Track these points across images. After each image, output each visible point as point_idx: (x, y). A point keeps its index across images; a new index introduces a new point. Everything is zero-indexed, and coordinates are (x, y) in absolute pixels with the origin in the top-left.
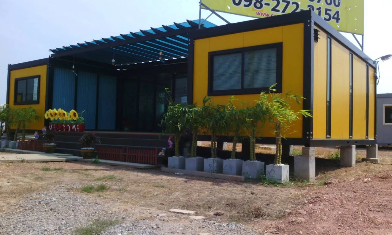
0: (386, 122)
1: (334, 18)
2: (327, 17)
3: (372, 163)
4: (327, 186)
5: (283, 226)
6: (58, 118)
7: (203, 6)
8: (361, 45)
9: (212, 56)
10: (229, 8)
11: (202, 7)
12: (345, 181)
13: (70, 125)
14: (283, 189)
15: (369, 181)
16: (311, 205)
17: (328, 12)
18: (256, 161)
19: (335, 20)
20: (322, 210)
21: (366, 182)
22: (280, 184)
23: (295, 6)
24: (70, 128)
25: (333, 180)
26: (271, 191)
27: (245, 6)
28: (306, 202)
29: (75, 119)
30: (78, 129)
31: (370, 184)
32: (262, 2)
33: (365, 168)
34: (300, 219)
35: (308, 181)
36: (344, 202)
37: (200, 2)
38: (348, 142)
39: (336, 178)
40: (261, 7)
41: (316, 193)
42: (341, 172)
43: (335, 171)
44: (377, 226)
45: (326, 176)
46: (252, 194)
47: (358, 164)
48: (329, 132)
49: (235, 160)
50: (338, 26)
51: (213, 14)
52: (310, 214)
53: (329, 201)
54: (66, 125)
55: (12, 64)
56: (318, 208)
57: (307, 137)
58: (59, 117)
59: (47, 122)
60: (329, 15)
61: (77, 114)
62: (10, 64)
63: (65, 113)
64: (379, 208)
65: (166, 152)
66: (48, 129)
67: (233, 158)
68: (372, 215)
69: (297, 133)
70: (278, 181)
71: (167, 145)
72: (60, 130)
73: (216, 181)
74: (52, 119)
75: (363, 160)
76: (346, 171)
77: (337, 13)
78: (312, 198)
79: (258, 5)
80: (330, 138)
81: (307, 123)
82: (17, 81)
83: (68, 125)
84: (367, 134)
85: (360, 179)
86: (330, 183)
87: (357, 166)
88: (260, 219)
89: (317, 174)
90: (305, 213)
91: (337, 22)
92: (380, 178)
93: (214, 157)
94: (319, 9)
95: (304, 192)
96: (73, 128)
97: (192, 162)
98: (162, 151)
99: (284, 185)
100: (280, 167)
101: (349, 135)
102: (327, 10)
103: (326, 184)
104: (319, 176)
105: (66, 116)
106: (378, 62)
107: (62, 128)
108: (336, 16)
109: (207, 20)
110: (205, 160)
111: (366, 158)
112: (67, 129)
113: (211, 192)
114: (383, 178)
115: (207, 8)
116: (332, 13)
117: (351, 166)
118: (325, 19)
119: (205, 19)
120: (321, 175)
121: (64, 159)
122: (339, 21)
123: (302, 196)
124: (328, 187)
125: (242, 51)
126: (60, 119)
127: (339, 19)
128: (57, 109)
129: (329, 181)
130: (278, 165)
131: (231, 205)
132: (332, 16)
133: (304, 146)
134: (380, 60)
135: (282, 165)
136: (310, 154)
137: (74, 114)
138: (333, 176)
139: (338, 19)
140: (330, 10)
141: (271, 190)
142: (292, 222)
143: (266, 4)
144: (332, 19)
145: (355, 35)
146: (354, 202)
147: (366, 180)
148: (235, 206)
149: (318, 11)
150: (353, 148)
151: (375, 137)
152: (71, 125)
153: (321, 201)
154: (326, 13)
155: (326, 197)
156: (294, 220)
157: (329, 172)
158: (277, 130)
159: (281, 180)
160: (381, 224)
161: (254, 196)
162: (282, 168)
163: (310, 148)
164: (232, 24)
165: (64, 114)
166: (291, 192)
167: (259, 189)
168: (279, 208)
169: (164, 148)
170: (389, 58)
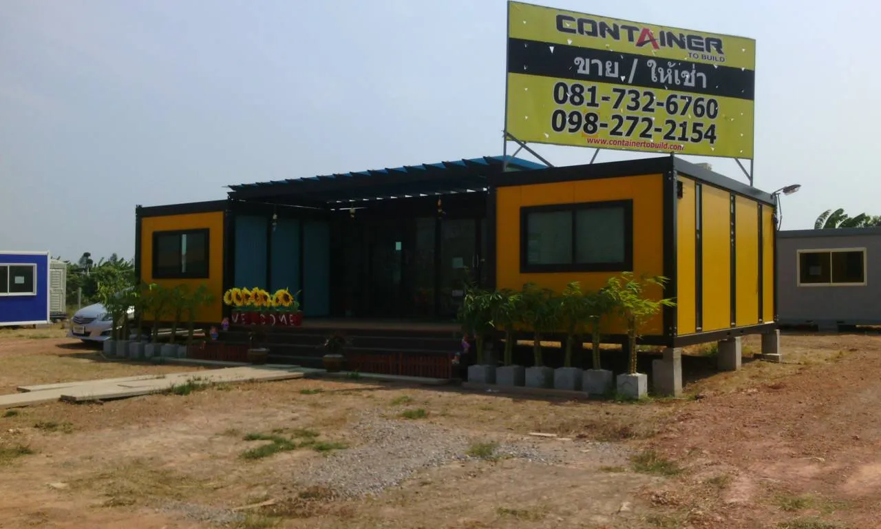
0: (802, 281)
1: (706, 137)
2: (696, 136)
3: (768, 361)
4: (698, 401)
5: (657, 442)
6: (252, 303)
7: (508, 136)
8: (750, 175)
9: (526, 213)
10: (547, 136)
11: (508, 138)
12: (723, 393)
13: (275, 316)
14: (643, 407)
15: (754, 393)
16: (682, 422)
17: (698, 128)
18: (601, 370)
19: (709, 140)
20: (694, 427)
21: (749, 395)
22: (637, 400)
23: (646, 124)
24: (275, 319)
25: (708, 393)
26: (630, 410)
27: (571, 130)
28: (676, 419)
29: (287, 305)
30: (291, 321)
31: (754, 397)
32: (596, 123)
33: (755, 371)
34: (672, 435)
35: (674, 396)
36: (718, 418)
37: (505, 131)
38: (729, 333)
39: (710, 388)
40: (595, 130)
41: (685, 410)
42: (720, 380)
43: (710, 379)
44: (747, 438)
45: (697, 386)
46: (607, 414)
47: (747, 364)
48: (699, 321)
49: (571, 368)
50: (713, 149)
51: (523, 148)
52: (682, 431)
53: (700, 417)
54: (267, 315)
55: (143, 206)
56: (689, 425)
57: (670, 335)
58: (253, 301)
59: (228, 310)
60: (700, 133)
61: (291, 297)
62: (140, 206)
63: (267, 294)
64: (755, 423)
65: (461, 358)
66: (230, 321)
67: (567, 366)
68: (745, 430)
69: (657, 330)
70: (635, 397)
71: (461, 347)
72: (254, 324)
73: (555, 399)
74: (239, 304)
75: (757, 356)
76: (726, 378)
77: (712, 128)
78: (682, 416)
79: (590, 128)
80: (701, 331)
81: (669, 315)
82: (156, 236)
83: (271, 315)
84: (761, 316)
85: (742, 390)
86: (702, 397)
87: (743, 368)
88: (629, 439)
89: (684, 384)
90: (676, 430)
91: (712, 142)
92: (770, 387)
93: (540, 365)
94: (684, 125)
95: (670, 409)
96: (282, 320)
97: (506, 373)
98: (456, 357)
99: (642, 402)
100: (636, 378)
101: (731, 322)
102: (696, 125)
103: (697, 398)
104: (687, 388)
105: (269, 300)
106: (778, 194)
107: (259, 320)
108: (710, 134)
109: (516, 156)
110: (528, 371)
111: (760, 353)
112: (269, 320)
113: (558, 415)
114: (776, 388)
115: (513, 139)
116: (704, 130)
117: (734, 369)
118: (693, 140)
119: (511, 154)
120: (689, 386)
121: (301, 374)
122: (715, 141)
123: (670, 414)
124: (700, 402)
125: (574, 209)
126: (256, 304)
127: (715, 138)
128: (250, 289)
129: (701, 394)
130: (634, 375)
131: (591, 426)
132: (703, 134)
133: (666, 347)
134: (781, 192)
135: (638, 374)
136: (674, 357)
137: (286, 298)
138: (706, 386)
139: (712, 138)
140: (701, 125)
141: (629, 408)
142: (665, 438)
143: (602, 125)
144: (703, 139)
145: (739, 160)
146: (729, 418)
147: (750, 391)
148: (595, 428)
149: (681, 128)
150: (737, 342)
151: (774, 318)
152: (278, 315)
153: (693, 418)
154: (695, 131)
155: (697, 413)
156: (666, 436)
157: (701, 380)
158: (630, 328)
159: (637, 395)
160: (752, 437)
161: (610, 417)
162: (639, 379)
163: (674, 349)
164: (557, 168)
165: (265, 298)
166: (655, 410)
167: (613, 408)
168: (646, 428)
169: (458, 354)
170: (796, 189)
